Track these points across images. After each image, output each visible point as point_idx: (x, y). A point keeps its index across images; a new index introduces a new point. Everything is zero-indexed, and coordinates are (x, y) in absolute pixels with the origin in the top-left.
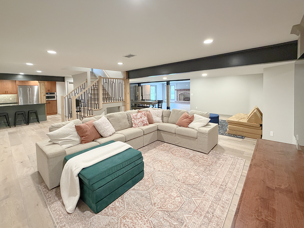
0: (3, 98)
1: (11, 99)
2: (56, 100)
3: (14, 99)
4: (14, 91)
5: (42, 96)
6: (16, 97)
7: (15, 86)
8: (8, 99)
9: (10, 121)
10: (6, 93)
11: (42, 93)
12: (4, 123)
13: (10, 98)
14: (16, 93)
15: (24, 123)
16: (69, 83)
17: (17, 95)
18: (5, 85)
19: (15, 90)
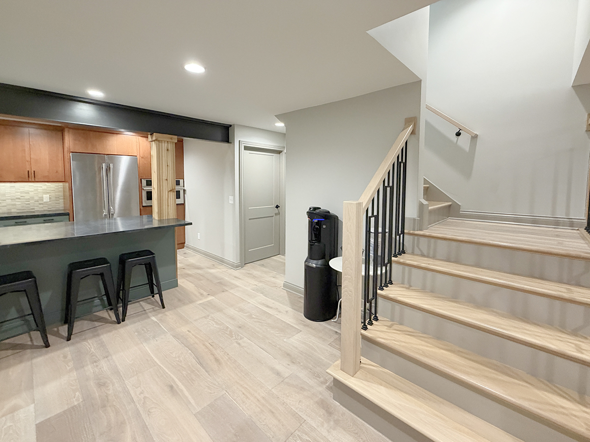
0: (18, 195)
1: (46, 198)
2: (184, 204)
3: (57, 198)
4: (57, 172)
5: (165, 194)
6: (64, 191)
7: (61, 155)
8: (36, 198)
9: (43, 307)
10: (30, 177)
11: (165, 183)
12: (22, 317)
13: (44, 196)
14: (65, 179)
15: (101, 307)
16: (246, 148)
17: (67, 185)
18: (27, 149)
19: (61, 169)
